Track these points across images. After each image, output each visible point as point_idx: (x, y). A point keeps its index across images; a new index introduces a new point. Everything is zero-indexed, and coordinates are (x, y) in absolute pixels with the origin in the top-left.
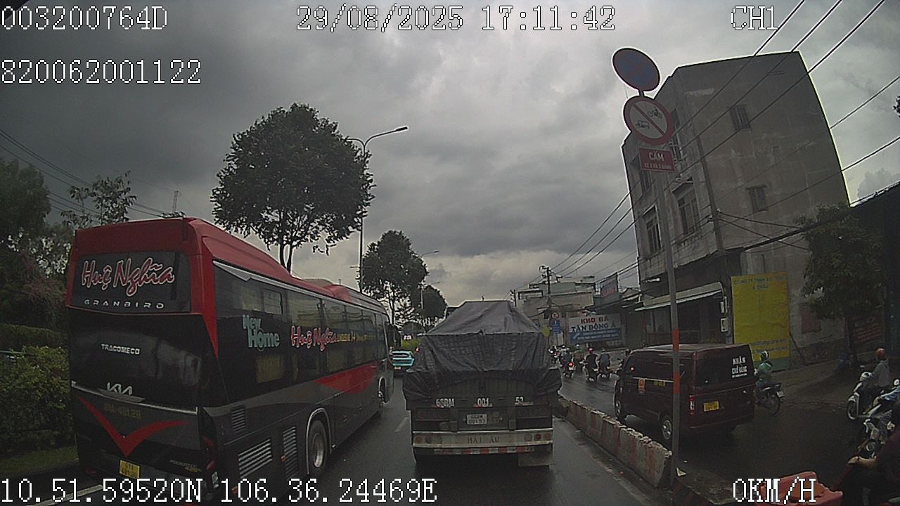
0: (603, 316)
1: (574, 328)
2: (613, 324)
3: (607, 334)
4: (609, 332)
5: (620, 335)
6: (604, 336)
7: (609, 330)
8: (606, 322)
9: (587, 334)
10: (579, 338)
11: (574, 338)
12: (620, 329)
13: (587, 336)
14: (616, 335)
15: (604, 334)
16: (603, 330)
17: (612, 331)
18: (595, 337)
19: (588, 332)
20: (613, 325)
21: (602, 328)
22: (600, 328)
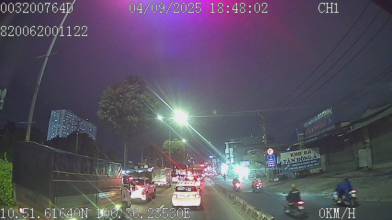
0: (307, 150)
2: (315, 155)
5: (320, 164)
8: (310, 154)
10: (289, 169)
11: (286, 168)
12: (320, 159)
20: (315, 157)
21: (307, 159)
22: (305, 160)
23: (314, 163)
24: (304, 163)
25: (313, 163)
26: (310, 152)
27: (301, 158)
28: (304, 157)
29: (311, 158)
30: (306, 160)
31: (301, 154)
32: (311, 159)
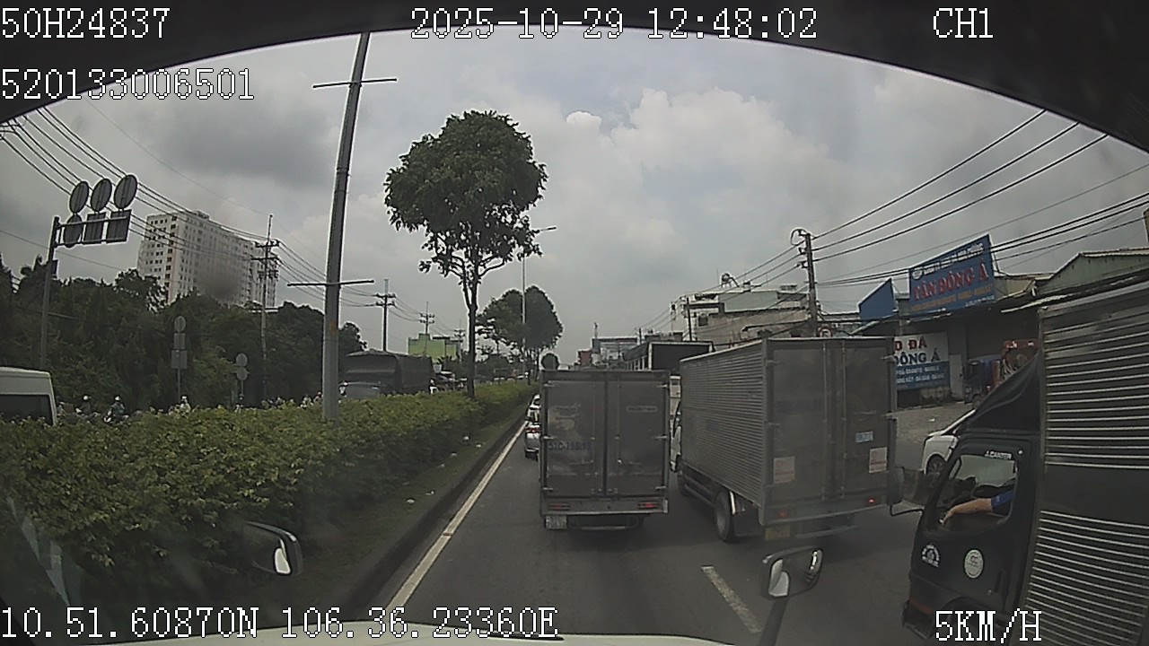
0: (918, 338)
2: (935, 353)
3: (924, 373)
4: (926, 370)
5: (947, 376)
6: (918, 379)
7: (928, 365)
8: (923, 349)
12: (946, 365)
14: (942, 376)
15: (918, 374)
16: (915, 367)
17: (932, 369)
20: (936, 357)
21: (916, 361)
22: (911, 363)
23: (933, 373)
24: (908, 371)
25: (930, 373)
26: (923, 343)
27: (901, 358)
28: (910, 355)
29: (925, 359)
30: (914, 363)
31: (901, 348)
32: (927, 362)
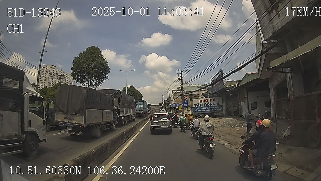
0: (213, 98)
1: (196, 104)
3: (215, 108)
5: (222, 109)
8: (214, 102)
9: (203, 108)
10: (198, 111)
11: (196, 110)
12: (222, 106)
13: (203, 109)
14: (220, 109)
15: (213, 109)
16: (212, 106)
17: (217, 107)
18: (208, 110)
19: (203, 107)
20: (218, 104)
24: (210, 108)
26: (214, 100)
28: (210, 103)
31: (207, 101)
32: (215, 105)
